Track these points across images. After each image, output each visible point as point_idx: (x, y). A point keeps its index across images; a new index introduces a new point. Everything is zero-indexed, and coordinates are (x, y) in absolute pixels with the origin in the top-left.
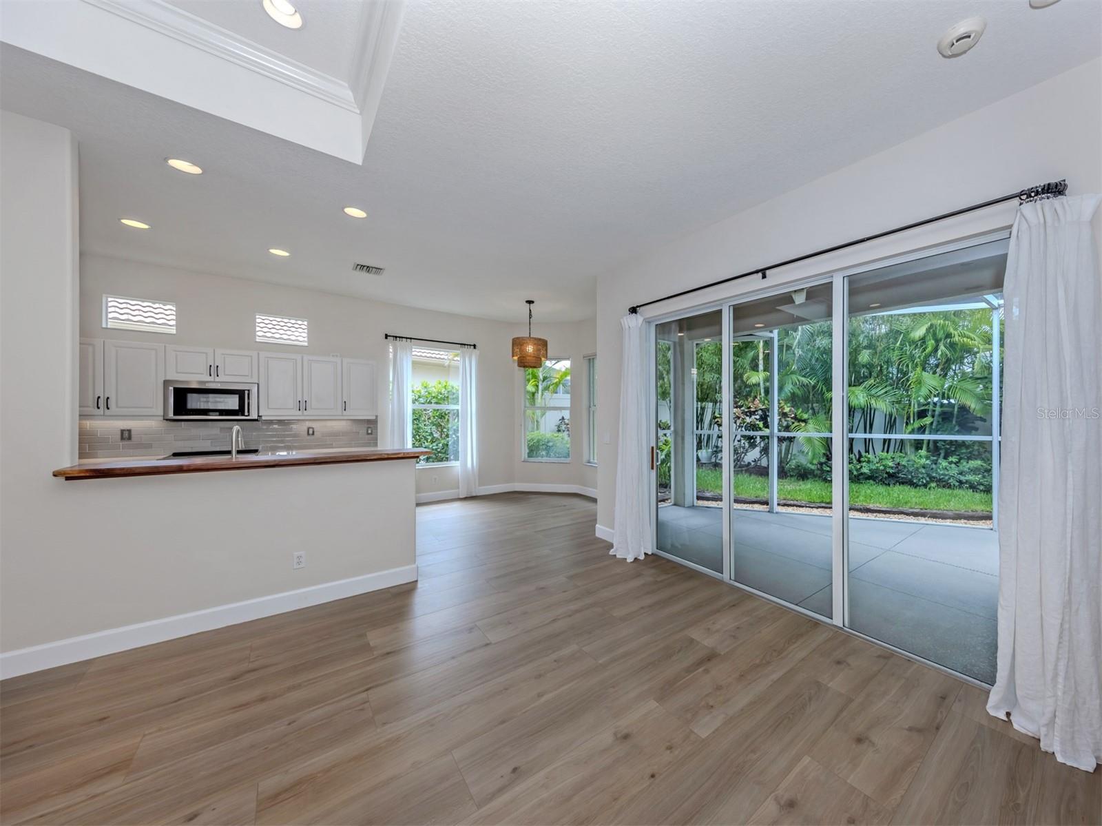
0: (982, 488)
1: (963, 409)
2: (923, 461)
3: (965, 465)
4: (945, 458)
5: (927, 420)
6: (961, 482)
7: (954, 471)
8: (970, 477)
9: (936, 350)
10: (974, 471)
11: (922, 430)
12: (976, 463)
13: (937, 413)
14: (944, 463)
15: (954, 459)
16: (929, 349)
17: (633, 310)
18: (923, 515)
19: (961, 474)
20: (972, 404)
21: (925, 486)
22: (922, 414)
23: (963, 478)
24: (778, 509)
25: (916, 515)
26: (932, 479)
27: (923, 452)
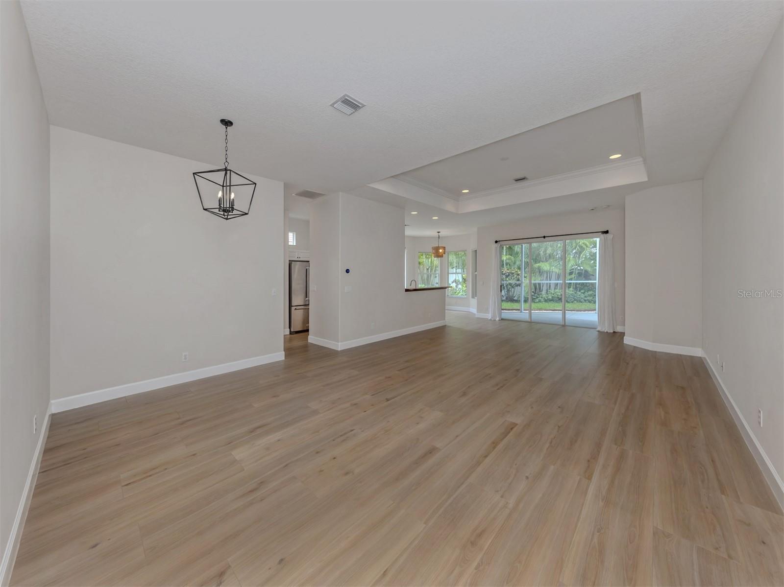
0: (592, 302)
1: (586, 271)
2: (571, 292)
3: (587, 294)
4: (580, 291)
5: (573, 276)
6: (585, 300)
7: (583, 296)
8: (588, 298)
9: (576, 247)
10: (590, 296)
11: (571, 279)
12: (590, 293)
13: (576, 273)
14: (579, 293)
15: (582, 291)
16: (573, 247)
17: (496, 242)
18: (574, 311)
19: (585, 297)
20: (589, 269)
21: (572, 302)
22: (571, 273)
23: (586, 299)
24: (523, 311)
25: (572, 311)
26: (575, 300)
27: (571, 289)
